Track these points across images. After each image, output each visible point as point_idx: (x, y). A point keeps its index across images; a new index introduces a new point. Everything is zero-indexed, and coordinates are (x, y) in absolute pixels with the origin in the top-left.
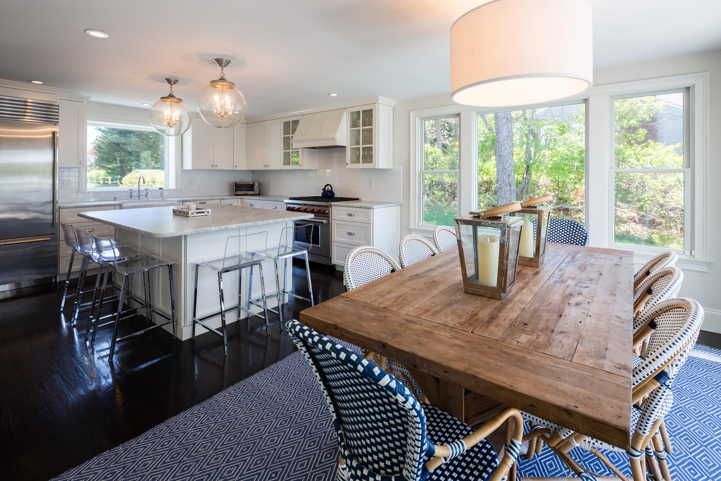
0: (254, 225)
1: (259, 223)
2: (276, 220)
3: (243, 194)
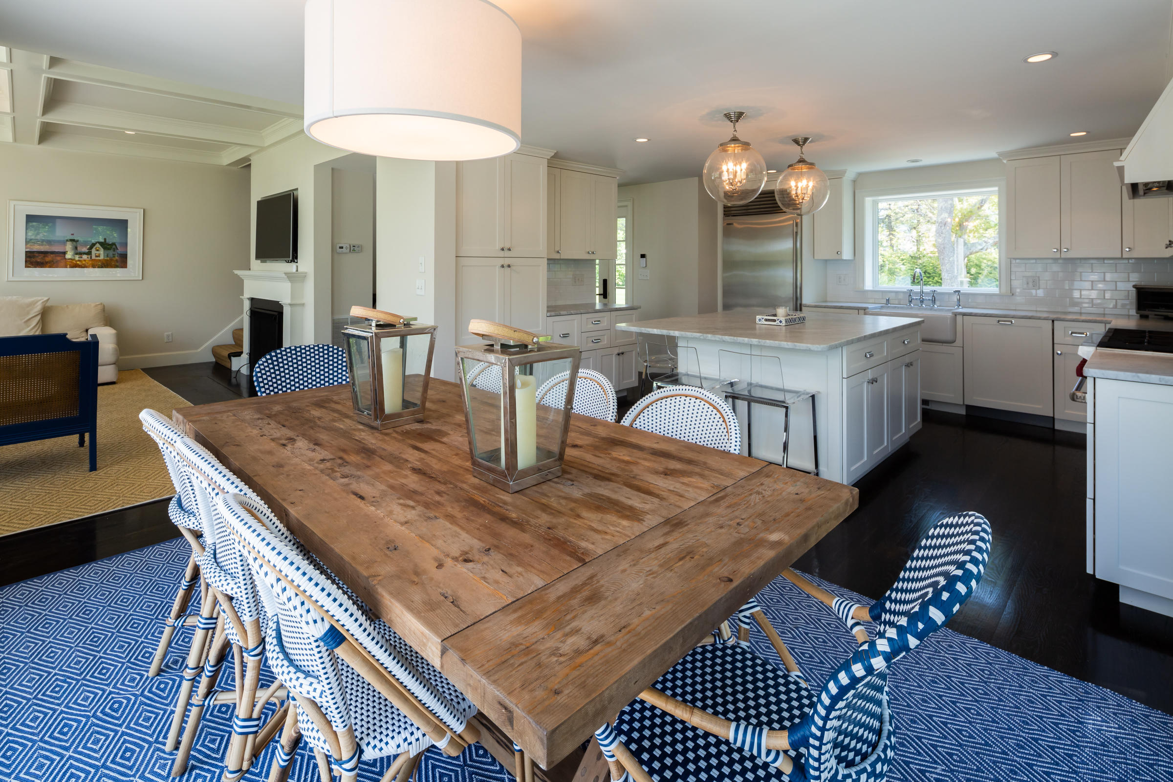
0: (702, 337)
1: (709, 336)
2: (735, 338)
3: (1156, 315)
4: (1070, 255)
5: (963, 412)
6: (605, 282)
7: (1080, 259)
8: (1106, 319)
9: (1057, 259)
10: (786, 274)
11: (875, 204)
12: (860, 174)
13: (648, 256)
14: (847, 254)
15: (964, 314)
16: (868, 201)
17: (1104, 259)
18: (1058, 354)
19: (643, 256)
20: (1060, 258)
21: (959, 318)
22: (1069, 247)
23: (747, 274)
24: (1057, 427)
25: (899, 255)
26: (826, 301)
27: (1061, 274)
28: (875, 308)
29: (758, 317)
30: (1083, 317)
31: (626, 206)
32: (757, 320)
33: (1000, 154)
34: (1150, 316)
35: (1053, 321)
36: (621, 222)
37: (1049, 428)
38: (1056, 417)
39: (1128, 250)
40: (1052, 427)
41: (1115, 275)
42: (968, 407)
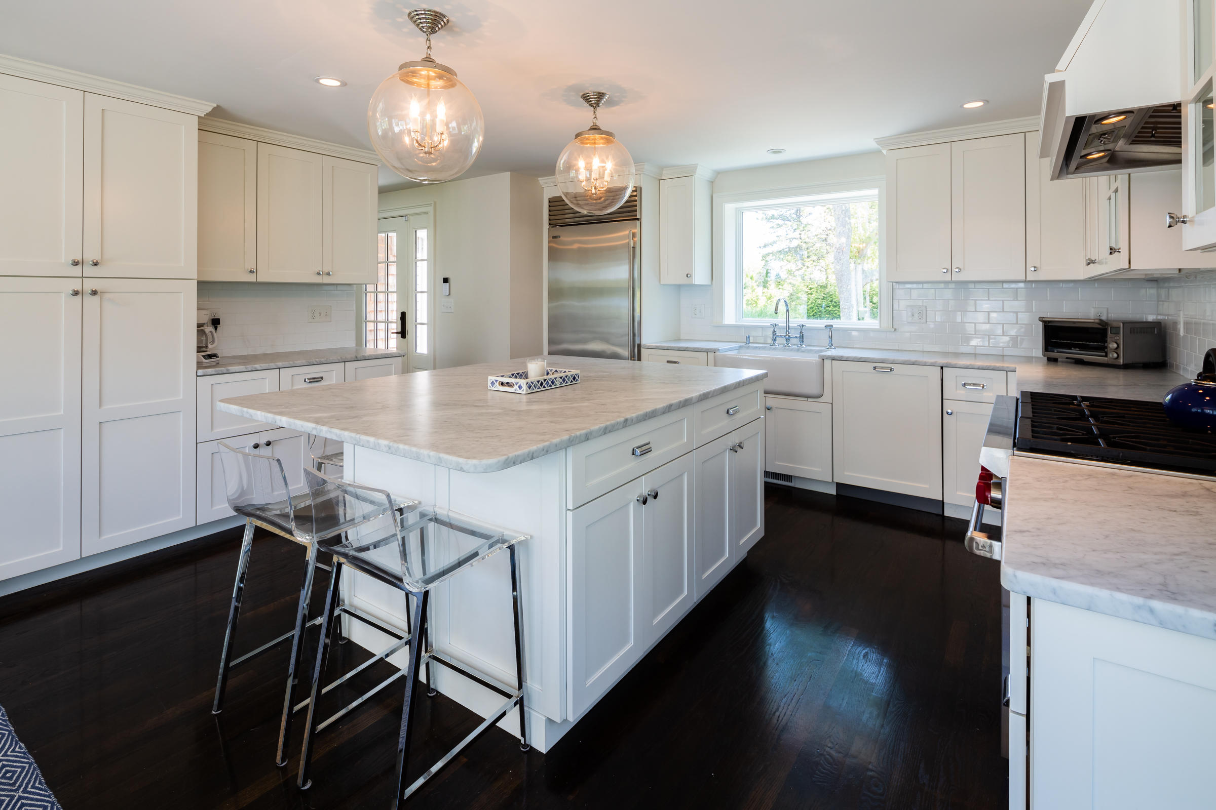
3: (1067, 358)
4: (962, 277)
5: (833, 491)
6: (403, 317)
7: (975, 282)
8: (1006, 365)
9: (946, 283)
10: (620, 305)
11: (739, 213)
12: (718, 173)
13: (452, 281)
14: (700, 277)
15: (833, 359)
16: (729, 209)
17: (1003, 282)
18: (948, 413)
19: (446, 280)
20: (951, 282)
21: (828, 363)
22: (961, 267)
23: (573, 305)
24: (948, 513)
25: (808, 284)
26: (679, 340)
27: (952, 303)
28: (731, 349)
29: (491, 378)
30: (979, 363)
31: (427, 213)
32: (489, 384)
33: (879, 141)
34: (1059, 360)
35: (942, 368)
36: (422, 234)
37: (937, 515)
38: (944, 501)
39: (1033, 269)
40: (941, 513)
41: (1016, 303)
42: (839, 486)
